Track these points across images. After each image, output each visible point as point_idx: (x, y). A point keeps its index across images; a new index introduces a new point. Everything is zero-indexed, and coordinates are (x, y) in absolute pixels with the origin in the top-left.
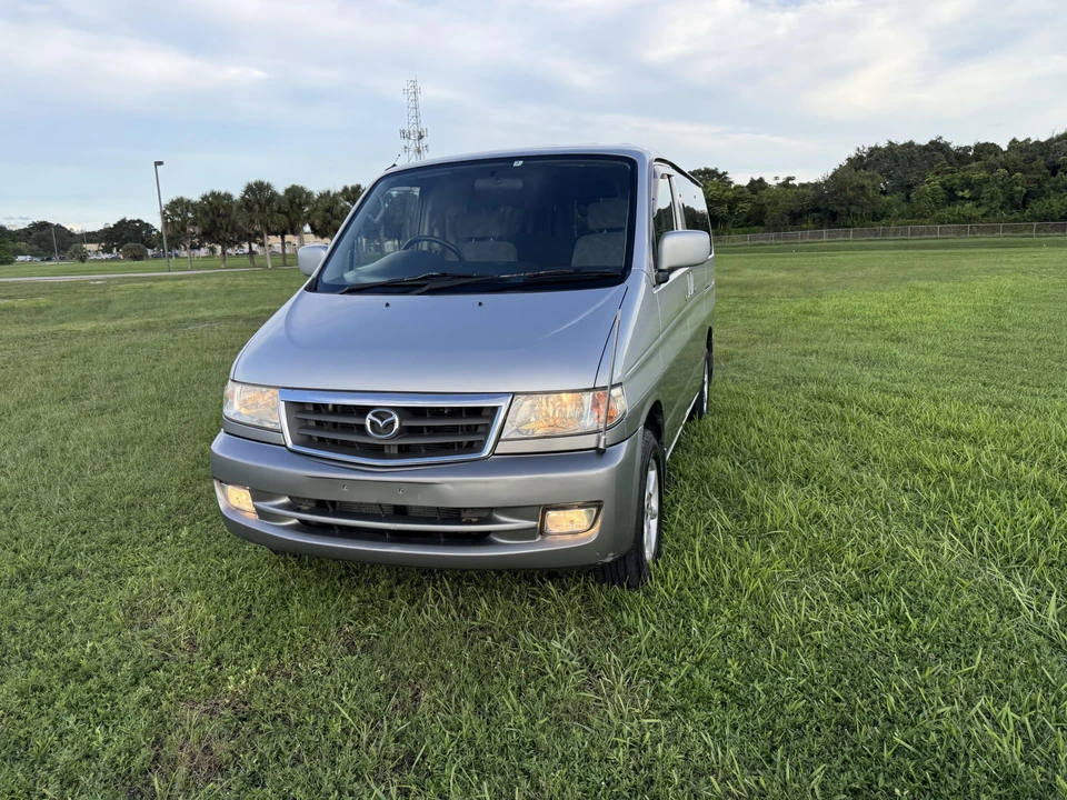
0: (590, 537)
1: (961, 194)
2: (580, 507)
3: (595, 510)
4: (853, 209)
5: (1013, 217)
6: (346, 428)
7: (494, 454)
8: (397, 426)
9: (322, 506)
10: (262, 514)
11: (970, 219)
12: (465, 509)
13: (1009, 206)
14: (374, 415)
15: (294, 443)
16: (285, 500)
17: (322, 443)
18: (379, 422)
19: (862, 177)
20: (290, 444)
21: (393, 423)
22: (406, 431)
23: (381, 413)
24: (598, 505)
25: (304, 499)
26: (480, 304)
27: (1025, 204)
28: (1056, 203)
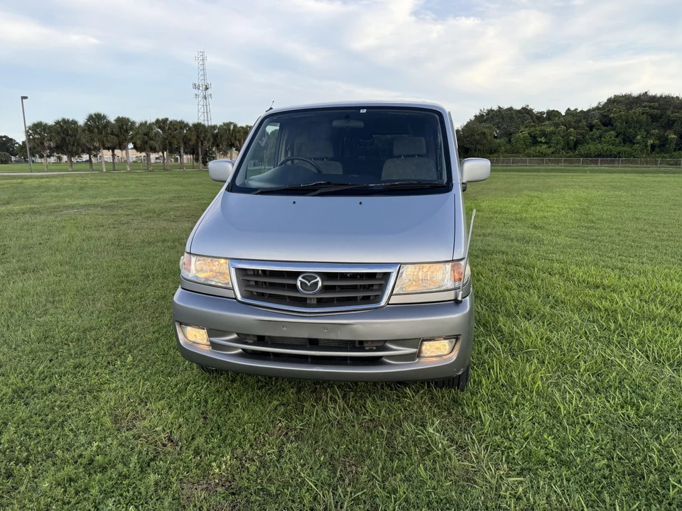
0: (451, 358)
1: (540, 140)
2: (445, 339)
3: (454, 340)
4: (479, 147)
5: (569, 155)
6: (282, 286)
7: (388, 304)
8: (320, 284)
9: (261, 340)
10: (214, 346)
11: (545, 155)
12: (367, 341)
13: (567, 148)
14: (303, 278)
15: (243, 296)
16: (235, 336)
17: (261, 296)
18: (307, 282)
19: (484, 127)
20: (239, 297)
21: (316, 283)
22: (326, 289)
23: (309, 276)
24: (457, 338)
25: (248, 335)
26: (361, 203)
27: (575, 147)
28: (592, 147)
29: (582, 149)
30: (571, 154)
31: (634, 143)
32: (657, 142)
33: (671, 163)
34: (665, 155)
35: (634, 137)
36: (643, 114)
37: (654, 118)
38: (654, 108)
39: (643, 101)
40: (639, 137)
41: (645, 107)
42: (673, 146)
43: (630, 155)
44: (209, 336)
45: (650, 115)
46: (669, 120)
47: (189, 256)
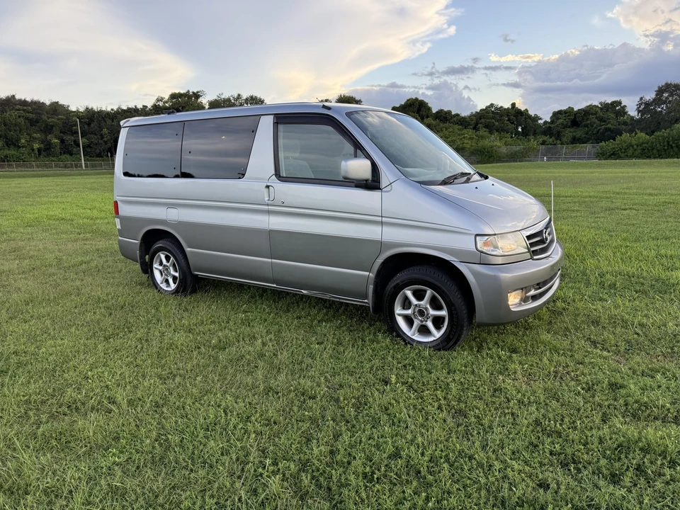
18: (546, 236)
20: (533, 256)
31: (20, 147)
32: (42, 146)
33: (61, 166)
34: (53, 159)
35: (17, 141)
36: (19, 117)
37: (33, 123)
38: (28, 112)
39: (16, 105)
40: (23, 141)
41: (19, 110)
42: (58, 150)
43: (18, 159)
44: (526, 293)
45: (27, 119)
46: (47, 125)
47: (492, 237)
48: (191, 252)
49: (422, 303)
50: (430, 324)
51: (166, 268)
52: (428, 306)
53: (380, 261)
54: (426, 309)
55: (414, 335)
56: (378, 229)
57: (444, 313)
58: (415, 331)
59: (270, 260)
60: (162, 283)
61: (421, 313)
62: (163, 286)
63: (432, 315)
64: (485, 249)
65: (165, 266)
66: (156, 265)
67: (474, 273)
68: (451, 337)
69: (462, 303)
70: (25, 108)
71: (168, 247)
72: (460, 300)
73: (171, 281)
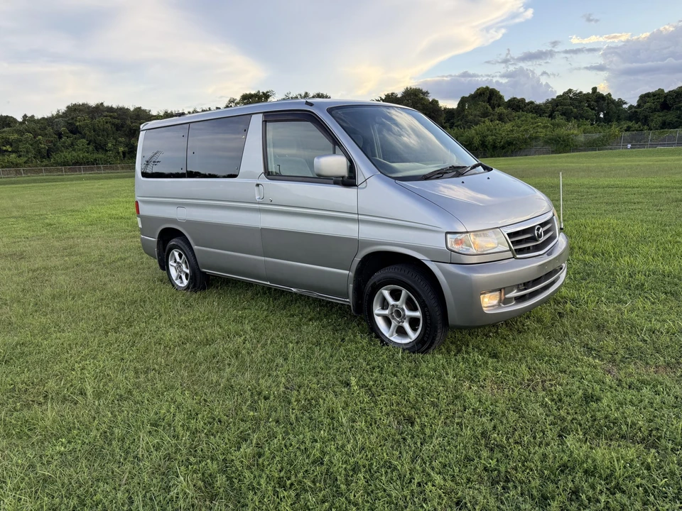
1: (4, 148)
5: (44, 164)
8: (542, 232)
11: (17, 165)
13: (39, 157)
14: (537, 229)
15: (517, 254)
18: (539, 233)
27: (48, 156)
28: (68, 155)
29: (57, 157)
30: (46, 162)
31: (107, 151)
32: (126, 149)
35: (105, 145)
36: (107, 123)
37: (118, 127)
38: (114, 118)
39: (104, 111)
40: (110, 145)
41: (106, 116)
43: (106, 162)
44: (505, 294)
45: (113, 124)
46: (130, 130)
47: (464, 235)
48: (199, 250)
49: (397, 303)
50: (406, 326)
51: (179, 265)
52: (404, 307)
53: (358, 259)
54: (403, 310)
55: (392, 335)
56: (354, 227)
57: (418, 314)
58: (393, 332)
59: (263, 258)
60: (177, 279)
61: (398, 314)
62: (178, 282)
63: (408, 316)
64: (456, 248)
65: (178, 263)
66: (171, 263)
67: (445, 273)
68: (426, 339)
69: (435, 305)
70: (112, 114)
71: (180, 245)
72: (433, 301)
73: (184, 277)
